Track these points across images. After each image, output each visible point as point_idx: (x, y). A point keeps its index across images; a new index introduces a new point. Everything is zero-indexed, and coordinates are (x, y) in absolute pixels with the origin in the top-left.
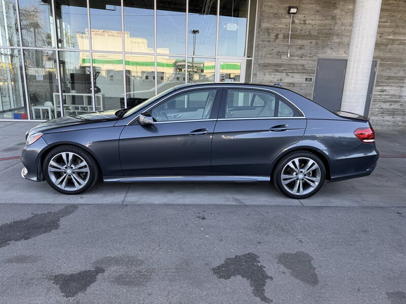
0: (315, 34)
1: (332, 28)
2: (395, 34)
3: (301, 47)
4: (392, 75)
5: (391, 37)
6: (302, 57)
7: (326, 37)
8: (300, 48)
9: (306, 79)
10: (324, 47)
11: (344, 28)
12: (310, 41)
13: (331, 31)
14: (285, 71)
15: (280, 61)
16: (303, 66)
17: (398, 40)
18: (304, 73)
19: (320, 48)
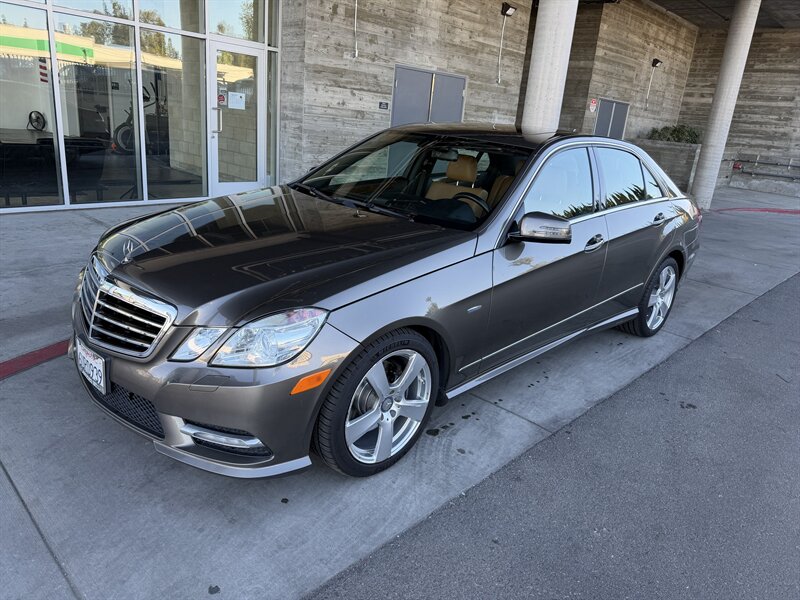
0: (393, 16)
1: (415, 9)
2: (485, 34)
3: (373, 40)
5: (481, 40)
6: (373, 60)
7: (406, 25)
8: (371, 41)
9: (381, 103)
10: (404, 44)
11: (428, 12)
12: (385, 28)
13: (413, 15)
14: (348, 86)
15: (342, 62)
16: (376, 77)
17: (488, 46)
18: (377, 92)
19: (399, 46)
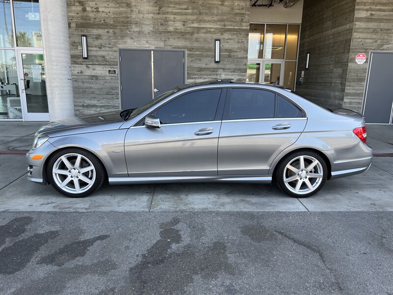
0: (112, 23)
1: (129, 16)
2: (200, 21)
3: (98, 37)
4: (203, 66)
5: (195, 25)
6: (100, 48)
7: (124, 26)
8: (97, 38)
9: (109, 71)
10: (123, 37)
11: (141, 16)
12: (106, 30)
13: (128, 20)
14: (84, 63)
15: (77, 52)
16: (103, 57)
17: (204, 28)
18: (106, 65)
19: (119, 38)
